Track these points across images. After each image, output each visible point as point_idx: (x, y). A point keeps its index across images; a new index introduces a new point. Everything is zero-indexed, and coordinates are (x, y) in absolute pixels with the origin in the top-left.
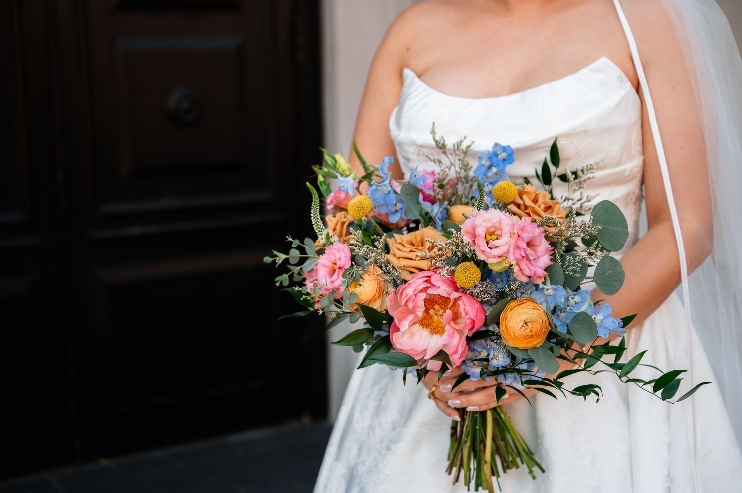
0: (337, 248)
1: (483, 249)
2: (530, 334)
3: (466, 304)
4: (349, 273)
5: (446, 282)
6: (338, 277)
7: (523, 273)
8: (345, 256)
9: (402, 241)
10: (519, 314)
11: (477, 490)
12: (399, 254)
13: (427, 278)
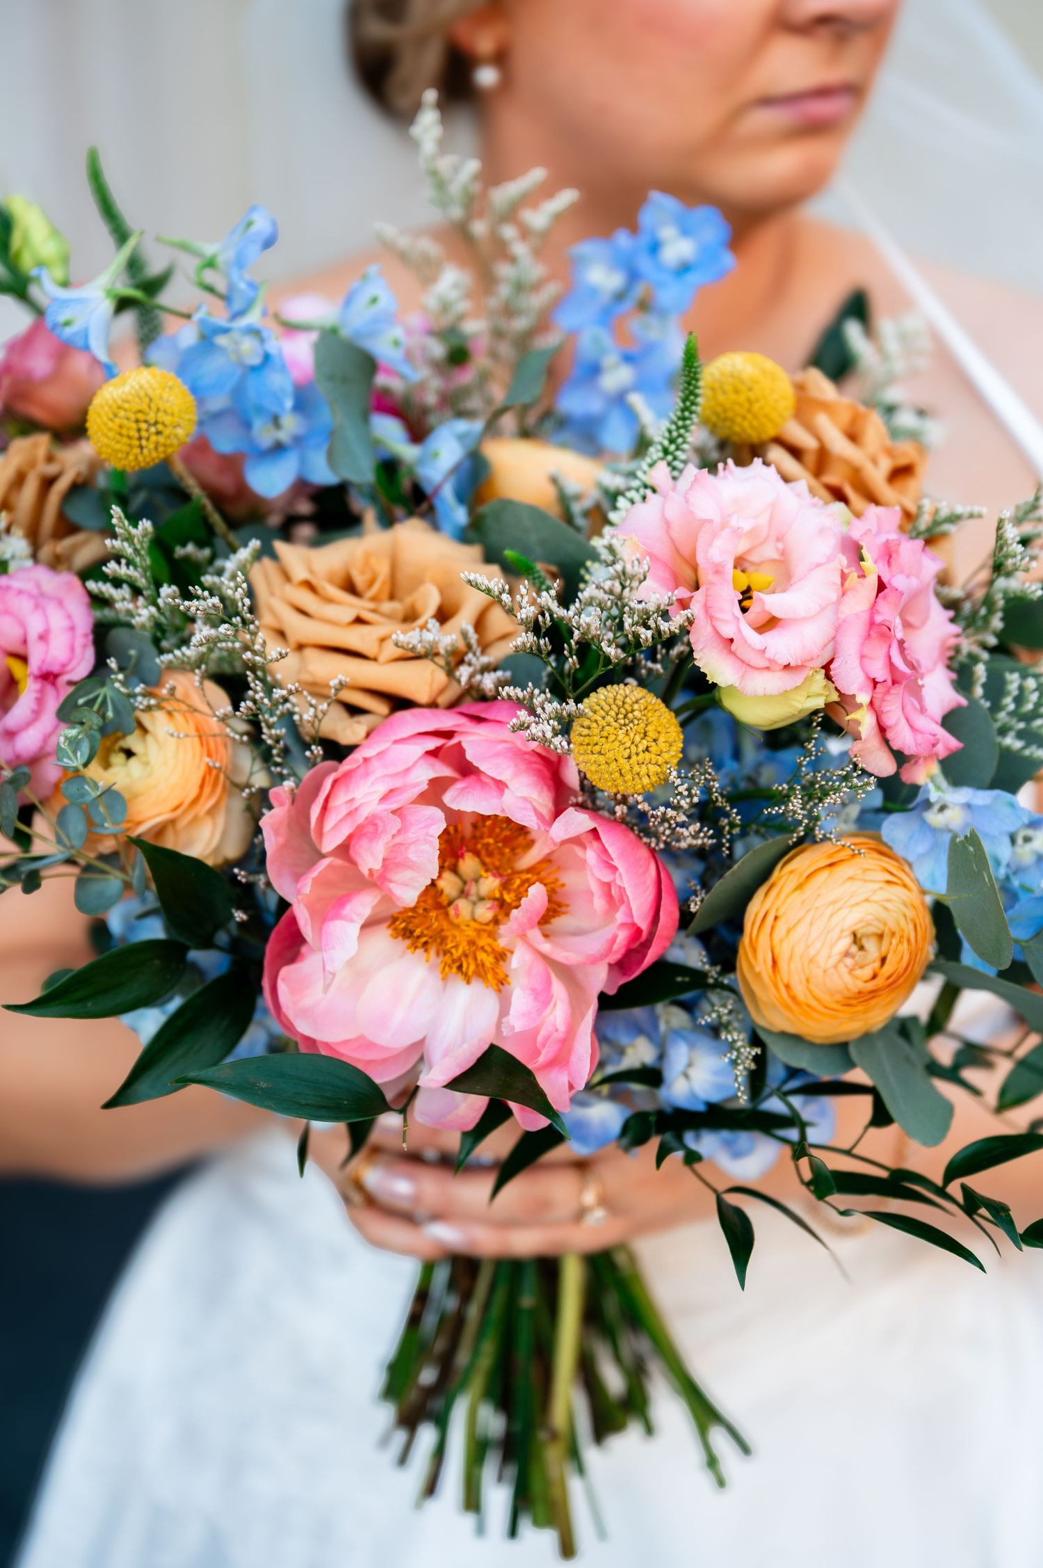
0: (29, 587)
1: (728, 631)
2: (871, 986)
3: (616, 863)
4: (90, 703)
5: (530, 763)
6: (37, 714)
7: (886, 742)
8: (65, 623)
9: (311, 572)
10: (834, 902)
11: (513, 1532)
12: (299, 628)
13: (437, 742)
